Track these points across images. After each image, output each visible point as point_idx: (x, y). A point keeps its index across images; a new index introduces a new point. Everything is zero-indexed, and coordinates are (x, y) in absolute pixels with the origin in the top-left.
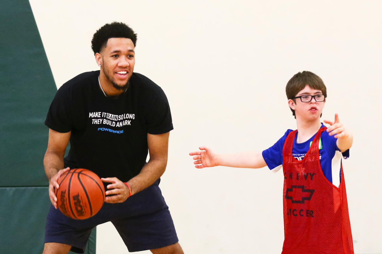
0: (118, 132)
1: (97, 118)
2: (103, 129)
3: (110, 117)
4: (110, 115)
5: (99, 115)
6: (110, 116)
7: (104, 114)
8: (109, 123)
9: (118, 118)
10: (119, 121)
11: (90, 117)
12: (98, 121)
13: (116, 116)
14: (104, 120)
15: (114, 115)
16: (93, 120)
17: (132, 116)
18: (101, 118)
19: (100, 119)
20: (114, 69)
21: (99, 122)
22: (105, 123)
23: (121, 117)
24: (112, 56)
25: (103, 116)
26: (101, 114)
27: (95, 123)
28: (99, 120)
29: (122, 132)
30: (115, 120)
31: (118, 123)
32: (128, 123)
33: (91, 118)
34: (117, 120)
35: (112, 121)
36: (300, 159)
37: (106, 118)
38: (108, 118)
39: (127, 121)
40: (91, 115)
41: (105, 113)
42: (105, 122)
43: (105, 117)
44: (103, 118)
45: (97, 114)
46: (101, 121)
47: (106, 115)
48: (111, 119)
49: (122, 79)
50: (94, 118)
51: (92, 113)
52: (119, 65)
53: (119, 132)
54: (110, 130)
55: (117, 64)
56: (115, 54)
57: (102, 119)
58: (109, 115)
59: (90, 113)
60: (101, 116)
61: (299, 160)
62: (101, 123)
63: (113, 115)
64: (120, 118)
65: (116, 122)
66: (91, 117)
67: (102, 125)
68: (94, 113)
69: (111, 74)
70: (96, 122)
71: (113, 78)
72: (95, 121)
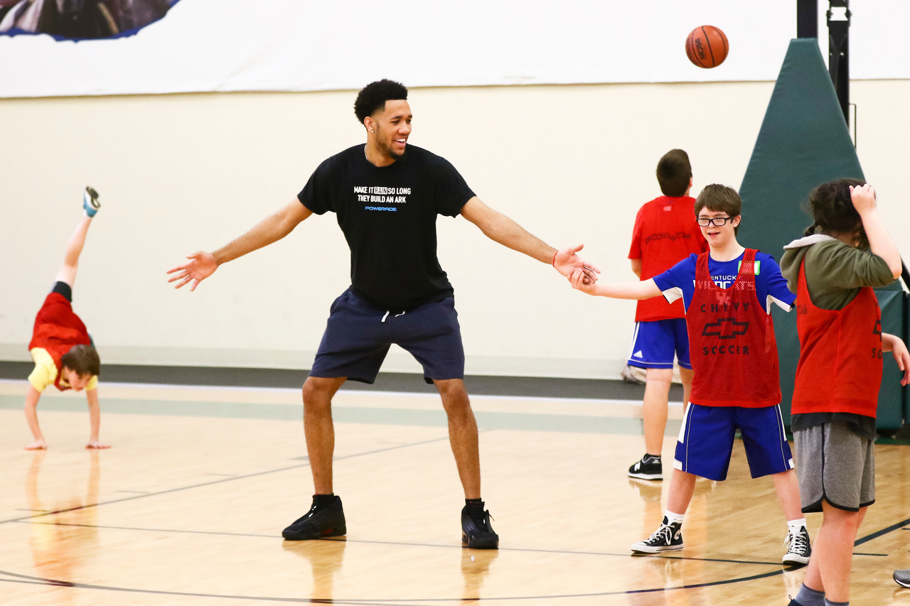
0: (389, 209)
1: (363, 194)
2: (372, 208)
4: (379, 188)
5: (366, 190)
6: (379, 190)
8: (378, 199)
9: (388, 191)
10: (390, 195)
12: (365, 198)
15: (384, 188)
16: (359, 196)
17: (407, 191)
18: (368, 194)
20: (394, 136)
24: (393, 122)
25: (370, 192)
26: (368, 189)
28: (365, 196)
29: (394, 209)
30: (385, 193)
31: (388, 197)
32: (402, 200)
33: (357, 194)
34: (387, 193)
35: (381, 195)
36: (723, 285)
37: (374, 195)
38: (376, 193)
39: (401, 197)
40: (357, 190)
41: (372, 188)
42: (373, 199)
43: (372, 193)
44: (370, 194)
46: (368, 198)
47: (374, 189)
48: (380, 193)
49: (401, 148)
50: (360, 193)
51: (358, 187)
52: (401, 131)
53: (391, 209)
54: (385, 209)
55: (398, 131)
56: (396, 120)
57: (369, 196)
58: (377, 189)
59: (355, 187)
60: (368, 191)
61: (721, 287)
62: (368, 201)
63: (381, 188)
65: (386, 196)
66: (356, 192)
67: (370, 203)
68: (360, 187)
69: (389, 142)
70: (363, 199)
71: (391, 146)
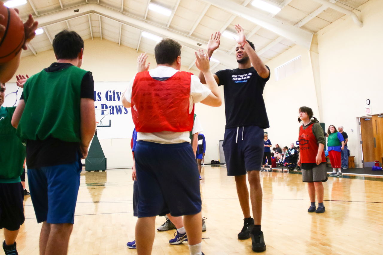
1: (235, 78)
4: (241, 75)
9: (245, 75)
15: (243, 75)
17: (251, 74)
29: (246, 81)
32: (249, 77)
35: (242, 77)
38: (240, 77)
40: (233, 76)
42: (239, 79)
45: (236, 76)
46: (237, 79)
50: (234, 78)
54: (240, 82)
60: (237, 77)
67: (237, 81)
70: (235, 79)
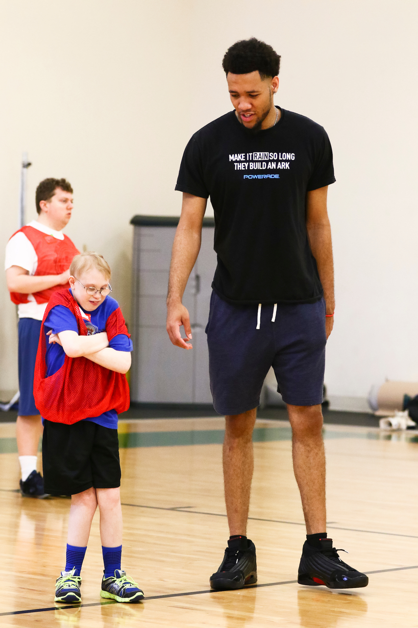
1: (240, 162)
2: (251, 177)
3: (258, 157)
4: (258, 153)
5: (243, 157)
6: (259, 155)
7: (249, 155)
8: (258, 166)
9: (270, 156)
10: (271, 161)
11: (230, 160)
12: (243, 166)
13: (266, 153)
14: (250, 163)
15: (264, 153)
16: (236, 164)
18: (246, 161)
19: (245, 163)
21: (244, 168)
22: (252, 168)
23: (274, 156)
25: (248, 159)
26: (246, 156)
27: (238, 169)
28: (243, 164)
29: (276, 176)
30: (266, 159)
31: (270, 163)
32: (285, 166)
33: (232, 162)
34: (268, 159)
35: (262, 162)
37: (253, 161)
38: (256, 159)
39: (284, 163)
40: (232, 158)
42: (252, 166)
43: (251, 159)
44: (249, 161)
46: (247, 165)
47: (252, 155)
48: (260, 159)
50: (236, 161)
51: (233, 155)
53: (273, 176)
54: (260, 177)
57: (248, 163)
58: (256, 155)
59: (230, 156)
60: (246, 158)
62: (246, 169)
63: (262, 153)
64: (272, 156)
65: (267, 162)
66: (232, 160)
67: (249, 171)
68: (236, 155)
70: (240, 167)
72: (238, 166)
